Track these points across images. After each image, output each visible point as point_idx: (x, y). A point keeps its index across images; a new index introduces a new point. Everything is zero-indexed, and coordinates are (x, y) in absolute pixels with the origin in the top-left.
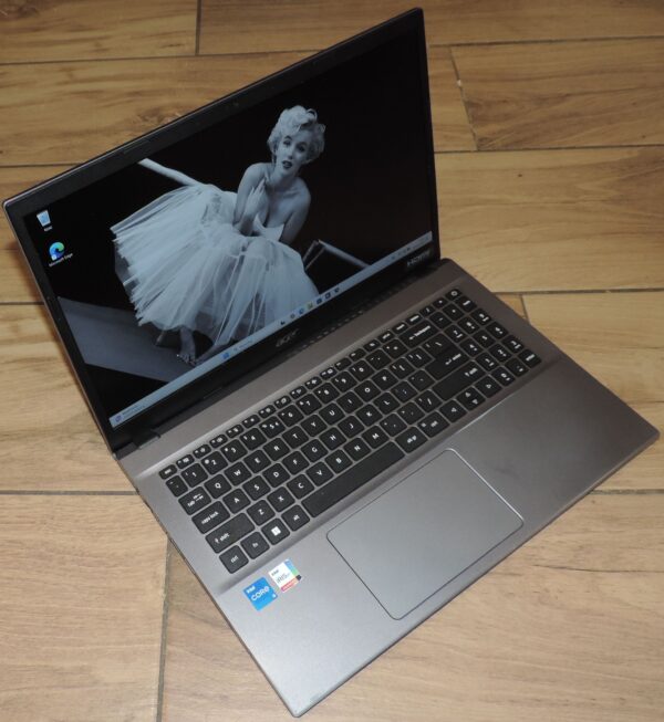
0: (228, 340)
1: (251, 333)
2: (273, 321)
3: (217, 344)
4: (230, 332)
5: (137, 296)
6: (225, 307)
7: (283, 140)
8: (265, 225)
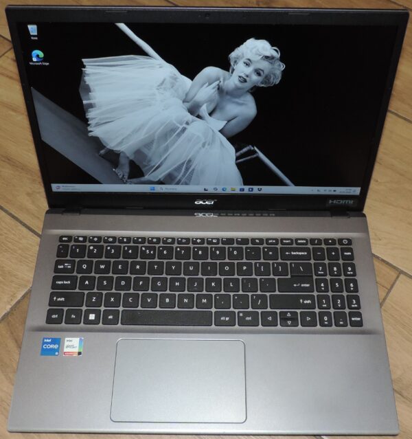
0: (157, 180)
1: (178, 183)
2: (198, 184)
3: (147, 177)
4: (160, 174)
5: (91, 114)
6: (161, 156)
7: (244, 60)
8: (210, 114)
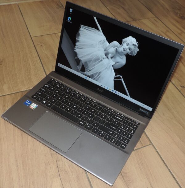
1: (94, 79)
2: (100, 82)
3: (85, 73)
5: (77, 44)
8: (111, 58)
